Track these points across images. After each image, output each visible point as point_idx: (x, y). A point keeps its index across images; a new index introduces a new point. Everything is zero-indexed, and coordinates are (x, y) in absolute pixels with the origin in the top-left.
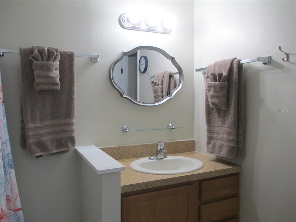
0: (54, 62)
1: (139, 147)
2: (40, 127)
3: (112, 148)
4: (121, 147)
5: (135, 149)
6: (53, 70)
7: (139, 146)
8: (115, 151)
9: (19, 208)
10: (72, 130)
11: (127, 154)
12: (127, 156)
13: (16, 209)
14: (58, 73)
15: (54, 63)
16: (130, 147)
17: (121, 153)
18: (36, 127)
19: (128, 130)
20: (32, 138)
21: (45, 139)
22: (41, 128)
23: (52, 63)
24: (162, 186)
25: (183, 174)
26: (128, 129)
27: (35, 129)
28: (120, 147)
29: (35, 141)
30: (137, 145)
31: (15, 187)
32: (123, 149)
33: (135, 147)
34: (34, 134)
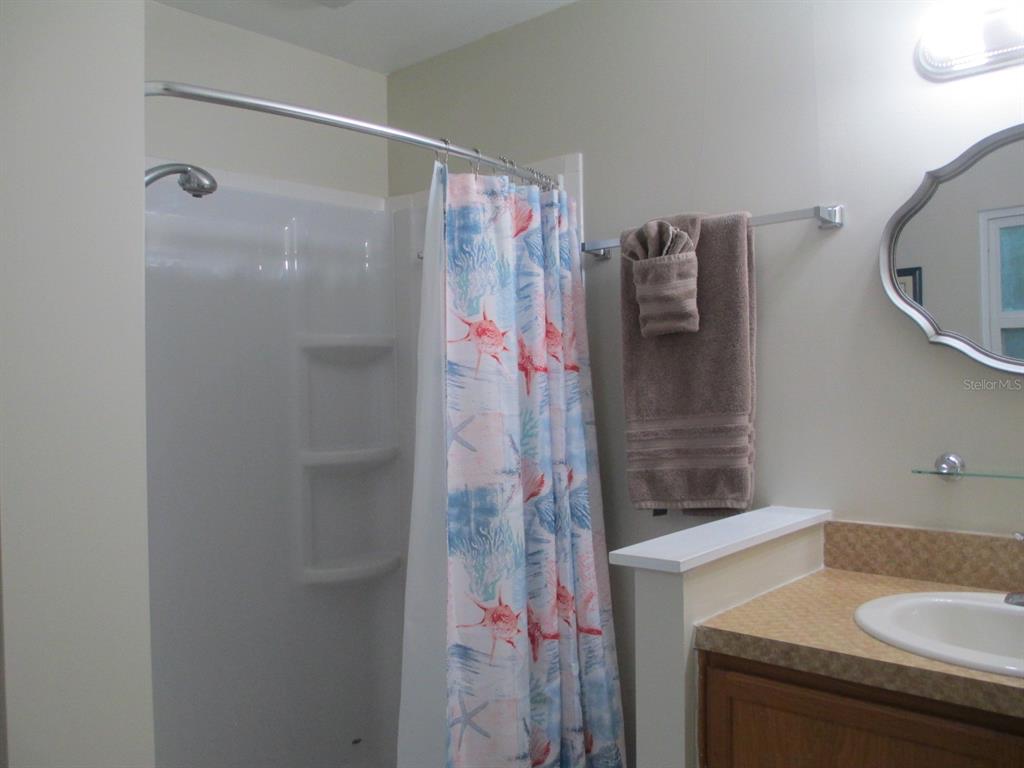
0: (672, 256)
1: (1005, 547)
2: (657, 434)
3: (890, 529)
4: (925, 532)
5: (985, 553)
6: (669, 280)
7: (1007, 545)
8: (899, 544)
9: (595, 628)
10: (734, 450)
11: (952, 566)
12: (949, 572)
13: (586, 628)
14: (695, 282)
15: (670, 259)
16: (965, 540)
17: (925, 556)
18: (646, 434)
19: (944, 469)
20: (636, 461)
21: (666, 467)
22: (657, 437)
23: (666, 260)
24: (850, 683)
25: (973, 672)
26: (944, 466)
27: (645, 438)
28: (920, 531)
29: (643, 469)
30: (997, 539)
31: (586, 573)
32: (933, 541)
33: (989, 543)
34: (641, 450)
